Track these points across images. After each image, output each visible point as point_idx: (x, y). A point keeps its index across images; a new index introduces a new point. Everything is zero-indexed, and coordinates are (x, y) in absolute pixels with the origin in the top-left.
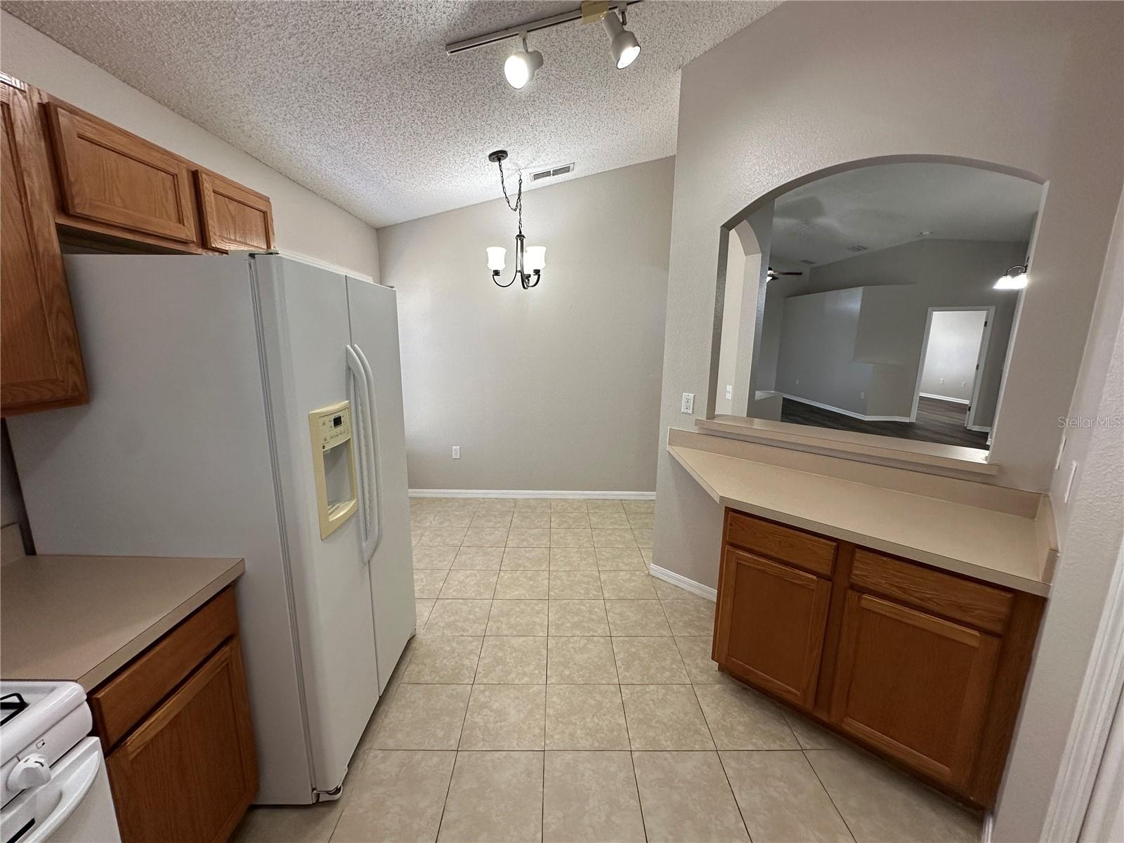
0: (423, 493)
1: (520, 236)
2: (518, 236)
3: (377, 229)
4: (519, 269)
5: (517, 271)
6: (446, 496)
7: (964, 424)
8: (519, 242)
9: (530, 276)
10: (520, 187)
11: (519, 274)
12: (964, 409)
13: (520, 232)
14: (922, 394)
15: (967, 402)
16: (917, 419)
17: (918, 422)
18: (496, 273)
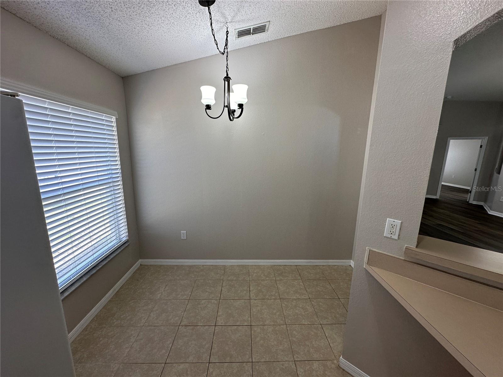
0: (161, 262)
1: (227, 79)
2: (225, 78)
3: (123, 78)
4: (226, 104)
5: (224, 106)
6: (177, 264)
7: (467, 200)
8: (226, 83)
9: (235, 111)
10: (227, 37)
11: (226, 109)
12: (468, 192)
13: (227, 75)
14: (443, 183)
15: (469, 188)
16: (440, 197)
17: (440, 199)
18: (208, 107)
